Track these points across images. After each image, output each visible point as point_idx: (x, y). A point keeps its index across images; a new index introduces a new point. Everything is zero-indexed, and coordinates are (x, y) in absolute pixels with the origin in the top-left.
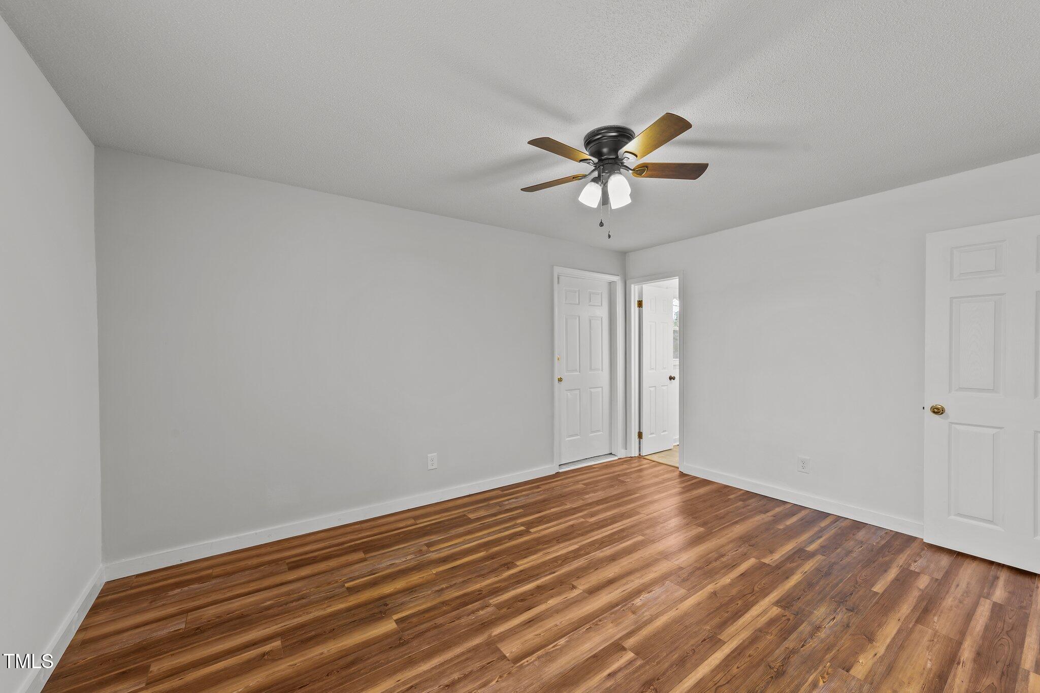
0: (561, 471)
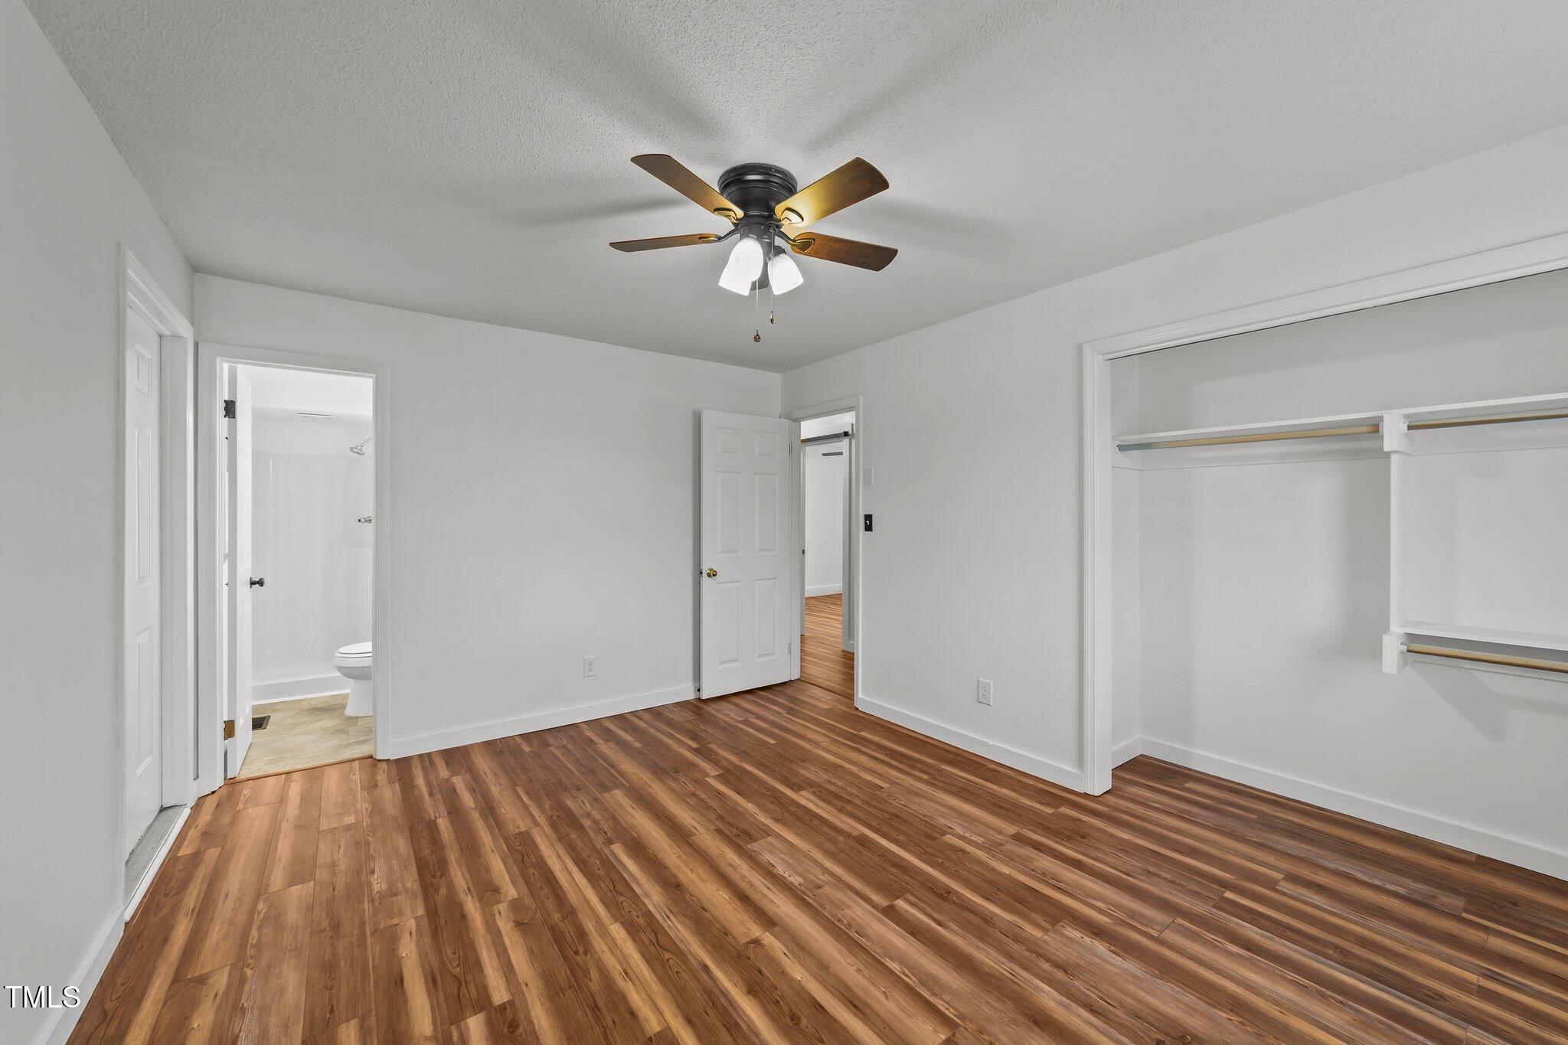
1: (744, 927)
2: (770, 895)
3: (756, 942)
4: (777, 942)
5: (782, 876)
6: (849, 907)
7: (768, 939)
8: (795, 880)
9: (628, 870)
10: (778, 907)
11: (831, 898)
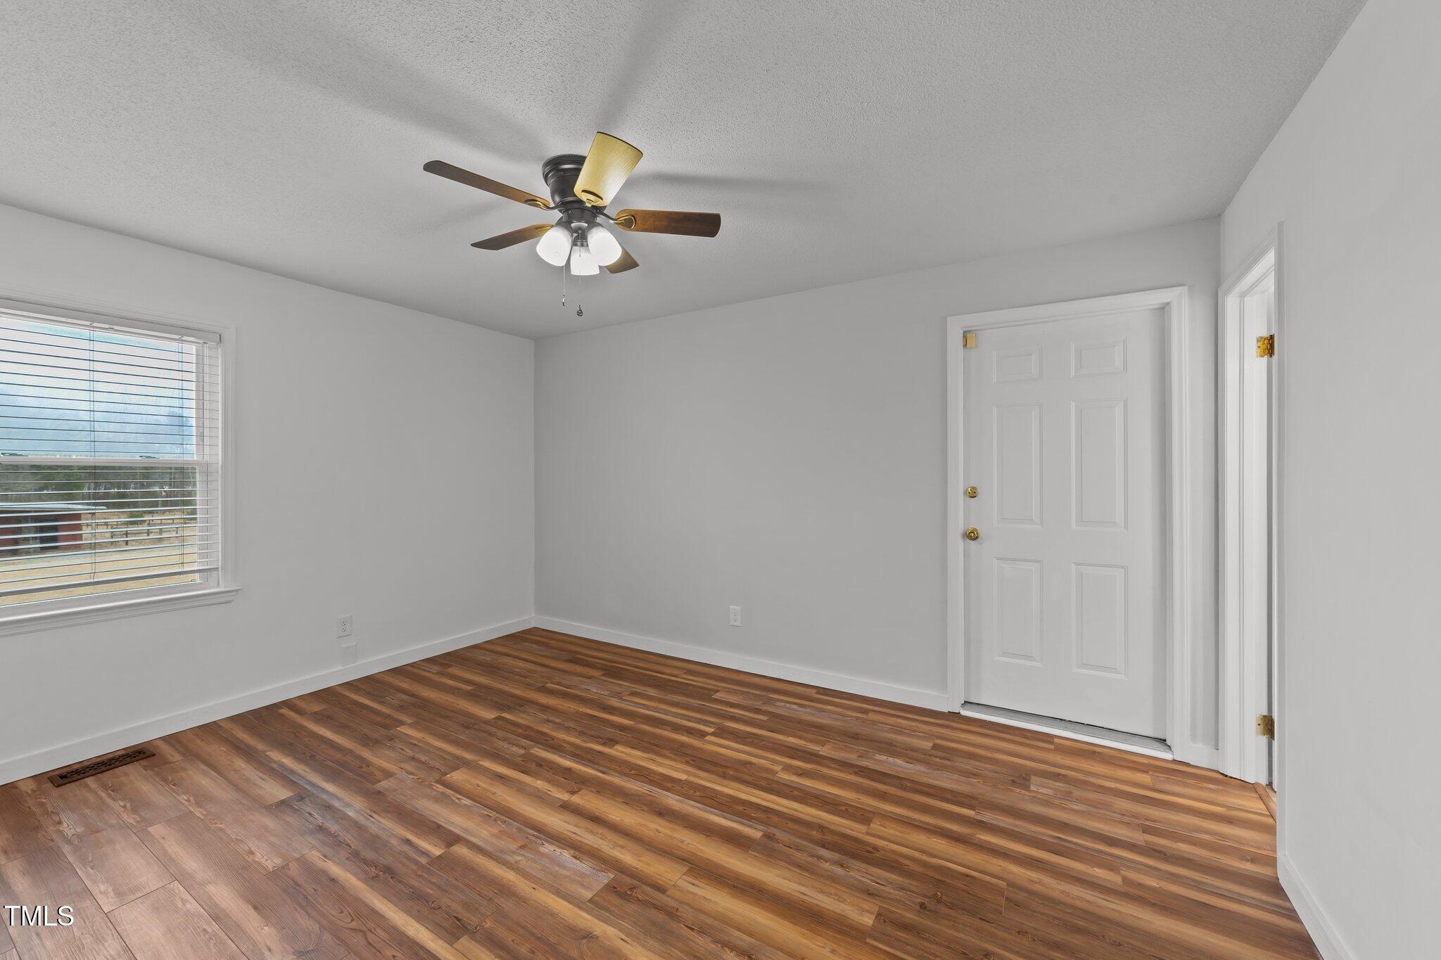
0: (965, 713)
1: (585, 800)
2: (571, 828)
3: (573, 793)
4: (557, 796)
5: (562, 848)
6: (494, 835)
7: (565, 797)
8: (548, 848)
9: (717, 815)
10: (561, 820)
11: (510, 840)
